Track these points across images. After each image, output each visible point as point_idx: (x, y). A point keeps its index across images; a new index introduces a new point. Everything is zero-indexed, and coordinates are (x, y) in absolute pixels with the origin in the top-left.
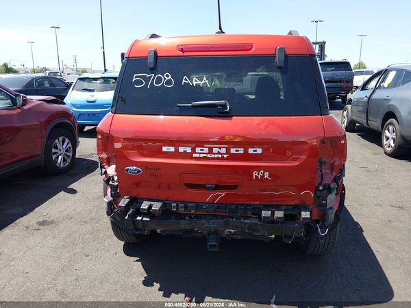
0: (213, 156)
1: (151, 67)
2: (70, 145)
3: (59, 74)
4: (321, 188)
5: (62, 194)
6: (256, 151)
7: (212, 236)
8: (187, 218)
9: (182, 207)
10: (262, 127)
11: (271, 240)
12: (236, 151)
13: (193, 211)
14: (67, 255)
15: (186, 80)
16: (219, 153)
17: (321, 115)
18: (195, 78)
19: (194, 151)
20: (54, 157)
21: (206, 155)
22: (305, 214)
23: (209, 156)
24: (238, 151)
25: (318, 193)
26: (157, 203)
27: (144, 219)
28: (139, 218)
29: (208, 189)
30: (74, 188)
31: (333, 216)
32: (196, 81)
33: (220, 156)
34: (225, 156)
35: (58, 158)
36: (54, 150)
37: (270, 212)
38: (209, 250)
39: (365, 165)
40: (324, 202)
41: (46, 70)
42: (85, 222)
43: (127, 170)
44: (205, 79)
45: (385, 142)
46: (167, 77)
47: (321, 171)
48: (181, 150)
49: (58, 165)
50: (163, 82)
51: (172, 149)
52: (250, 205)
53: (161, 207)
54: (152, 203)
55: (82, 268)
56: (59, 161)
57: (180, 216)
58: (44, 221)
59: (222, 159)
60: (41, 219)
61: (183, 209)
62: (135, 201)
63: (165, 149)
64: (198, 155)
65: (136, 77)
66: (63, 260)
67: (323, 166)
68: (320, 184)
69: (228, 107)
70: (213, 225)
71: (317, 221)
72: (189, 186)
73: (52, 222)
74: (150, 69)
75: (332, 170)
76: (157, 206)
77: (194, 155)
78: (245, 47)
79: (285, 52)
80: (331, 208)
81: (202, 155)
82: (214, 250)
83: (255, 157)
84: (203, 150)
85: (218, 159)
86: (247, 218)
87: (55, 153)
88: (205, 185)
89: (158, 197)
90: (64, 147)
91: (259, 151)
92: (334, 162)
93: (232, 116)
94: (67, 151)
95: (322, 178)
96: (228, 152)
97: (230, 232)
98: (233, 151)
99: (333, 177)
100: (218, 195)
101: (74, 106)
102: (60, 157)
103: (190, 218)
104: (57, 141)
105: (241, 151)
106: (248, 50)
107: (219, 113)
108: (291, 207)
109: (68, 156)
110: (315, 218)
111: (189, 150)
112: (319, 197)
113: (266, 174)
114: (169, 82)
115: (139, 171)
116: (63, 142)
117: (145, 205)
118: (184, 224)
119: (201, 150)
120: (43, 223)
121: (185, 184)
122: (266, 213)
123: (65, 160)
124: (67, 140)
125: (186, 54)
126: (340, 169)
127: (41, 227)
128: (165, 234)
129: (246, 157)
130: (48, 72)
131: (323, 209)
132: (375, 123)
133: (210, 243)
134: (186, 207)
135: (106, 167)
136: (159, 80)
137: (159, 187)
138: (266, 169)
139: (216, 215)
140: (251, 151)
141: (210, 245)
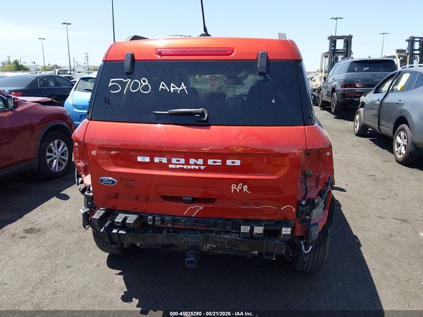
0: (189, 167)
1: (128, 71)
2: (66, 148)
3: (68, 72)
4: (304, 203)
5: (54, 200)
6: (234, 163)
7: (190, 251)
8: (164, 232)
9: (158, 221)
10: (241, 137)
11: (254, 256)
12: (214, 162)
13: (170, 225)
14: (49, 265)
15: (163, 85)
16: (196, 164)
17: (304, 125)
18: (172, 84)
19: (169, 162)
20: (48, 161)
21: (182, 166)
22: (286, 231)
23: (185, 167)
24: (216, 162)
25: (300, 208)
26: (133, 215)
27: (120, 232)
28: (115, 231)
29: (185, 202)
30: (68, 194)
31: (317, 233)
32: (173, 87)
33: (197, 167)
34: (202, 167)
35: (53, 161)
36: (48, 154)
37: (249, 228)
38: (187, 266)
39: (373, 174)
40: (308, 217)
41: (57, 67)
42: (73, 231)
43: (102, 180)
44: (183, 85)
45: (396, 149)
46: (144, 82)
47: (305, 184)
48: (157, 160)
49: (52, 169)
50: (140, 88)
51: (147, 159)
52: (230, 219)
53: (136, 221)
54: (127, 215)
55: (62, 280)
56: (54, 165)
57: (157, 230)
58: (31, 229)
59: (199, 171)
60: (28, 227)
61: (159, 223)
62: (110, 213)
63: (140, 159)
64: (174, 166)
65: (113, 82)
66: (43, 271)
67: (308, 179)
68: (304, 198)
69: (206, 115)
70: (192, 239)
71: (301, 238)
72: (166, 198)
73: (39, 230)
74: (127, 73)
75: (317, 184)
76: (131, 219)
77: (170, 166)
78: (226, 51)
79: (268, 57)
80: (316, 224)
81: (178, 166)
82: (192, 266)
83: (233, 169)
84: (179, 161)
85: (194, 170)
86: (227, 232)
87: (49, 157)
88: (182, 197)
89: (136, 209)
90: (59, 150)
91: (238, 163)
92: (320, 175)
93: (210, 125)
94: (62, 154)
95: (307, 191)
96: (205, 163)
97: (212, 247)
98: (210, 162)
99: (318, 191)
100: (197, 209)
101: (76, 106)
102: (55, 161)
103: (168, 231)
104: (51, 144)
105: (219, 162)
106: (229, 55)
107: (198, 122)
108: (273, 223)
109: (64, 160)
110: (298, 233)
111: (165, 160)
112: (302, 212)
113: (244, 187)
114: (145, 88)
115: (113, 182)
116: (59, 145)
117: (119, 219)
118: (161, 239)
119: (177, 161)
120: (30, 231)
121: (161, 196)
122: (245, 229)
123: (60, 164)
124: (63, 143)
125: (164, 57)
126: (326, 183)
127: (28, 235)
128: (145, 247)
129: (224, 169)
130: (57, 70)
131: (307, 224)
132: (387, 129)
133: (187, 259)
134: (163, 221)
135: (83, 176)
136: (135, 86)
137: (137, 199)
138: (244, 182)
139: (195, 229)
140: (229, 162)
141: (188, 261)
